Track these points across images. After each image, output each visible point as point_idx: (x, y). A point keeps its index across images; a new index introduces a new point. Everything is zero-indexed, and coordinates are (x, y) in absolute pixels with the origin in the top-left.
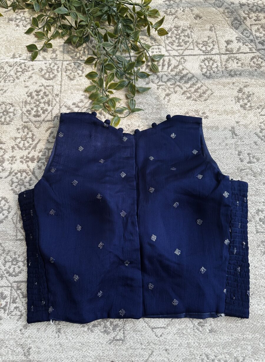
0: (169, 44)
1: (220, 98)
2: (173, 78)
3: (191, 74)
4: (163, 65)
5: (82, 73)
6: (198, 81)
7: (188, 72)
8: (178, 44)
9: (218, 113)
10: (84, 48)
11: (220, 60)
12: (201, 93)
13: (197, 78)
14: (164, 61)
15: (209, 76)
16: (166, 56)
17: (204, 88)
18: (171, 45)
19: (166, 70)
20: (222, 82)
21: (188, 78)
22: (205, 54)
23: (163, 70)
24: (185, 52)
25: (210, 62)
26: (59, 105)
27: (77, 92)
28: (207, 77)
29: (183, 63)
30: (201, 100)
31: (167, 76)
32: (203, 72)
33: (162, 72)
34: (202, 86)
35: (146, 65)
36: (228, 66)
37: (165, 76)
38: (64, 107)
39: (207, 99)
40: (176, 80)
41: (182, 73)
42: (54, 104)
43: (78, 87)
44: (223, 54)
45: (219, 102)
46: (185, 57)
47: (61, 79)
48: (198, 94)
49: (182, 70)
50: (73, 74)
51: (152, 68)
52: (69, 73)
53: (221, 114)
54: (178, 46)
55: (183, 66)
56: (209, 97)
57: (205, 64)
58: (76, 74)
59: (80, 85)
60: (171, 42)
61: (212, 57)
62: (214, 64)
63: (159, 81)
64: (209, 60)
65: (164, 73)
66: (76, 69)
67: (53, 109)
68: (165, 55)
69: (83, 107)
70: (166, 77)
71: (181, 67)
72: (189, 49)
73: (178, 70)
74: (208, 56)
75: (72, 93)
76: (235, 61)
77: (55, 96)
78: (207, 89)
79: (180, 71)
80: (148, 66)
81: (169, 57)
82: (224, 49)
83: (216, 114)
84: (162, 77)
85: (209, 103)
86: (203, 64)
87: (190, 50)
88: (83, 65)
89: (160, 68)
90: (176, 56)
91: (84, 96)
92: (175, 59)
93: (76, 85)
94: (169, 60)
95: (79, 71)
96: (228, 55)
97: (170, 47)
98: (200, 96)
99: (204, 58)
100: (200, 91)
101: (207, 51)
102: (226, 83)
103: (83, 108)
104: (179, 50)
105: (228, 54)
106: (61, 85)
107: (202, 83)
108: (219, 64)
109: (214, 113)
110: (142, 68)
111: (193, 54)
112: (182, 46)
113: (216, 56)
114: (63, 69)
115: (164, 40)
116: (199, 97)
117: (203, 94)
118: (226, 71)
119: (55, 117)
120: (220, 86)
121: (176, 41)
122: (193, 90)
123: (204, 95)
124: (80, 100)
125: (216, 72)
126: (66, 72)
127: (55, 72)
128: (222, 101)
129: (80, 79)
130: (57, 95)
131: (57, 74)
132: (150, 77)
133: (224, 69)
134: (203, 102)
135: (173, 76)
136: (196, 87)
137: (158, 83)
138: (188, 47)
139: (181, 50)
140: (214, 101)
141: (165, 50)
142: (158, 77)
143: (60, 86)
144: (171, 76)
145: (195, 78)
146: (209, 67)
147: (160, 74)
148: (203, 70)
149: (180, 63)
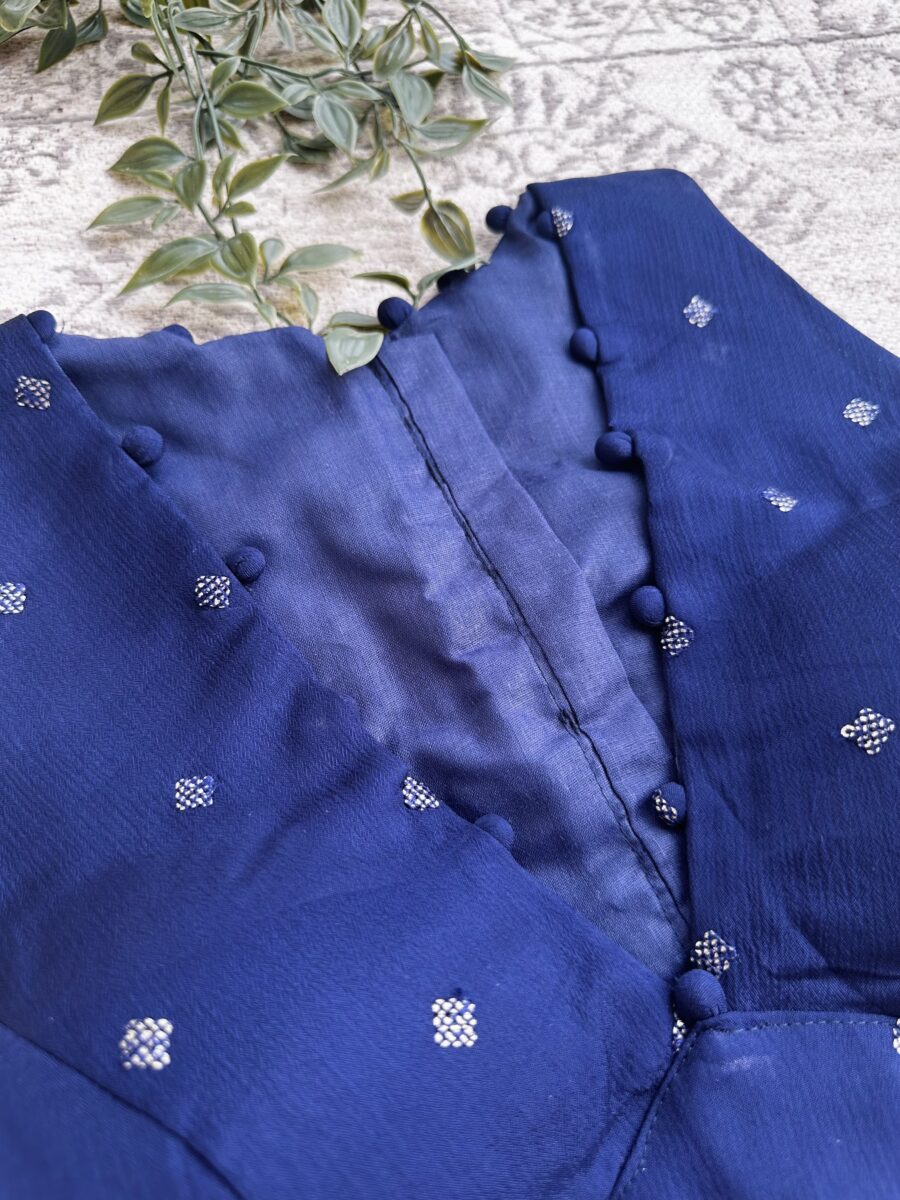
0: (527, 22)
1: (873, 219)
2: (589, 155)
3: (679, 133)
4: (520, 105)
5: (57, 169)
6: (727, 158)
7: (659, 122)
8: (574, 20)
9: (889, 293)
11: (805, 65)
12: (764, 206)
13: (715, 145)
14: (518, 84)
15: (776, 132)
16: (524, 65)
17: (770, 185)
18: (541, 24)
19: (539, 125)
20: (853, 150)
22: (721, 44)
23: (526, 125)
24: (617, 43)
25: (758, 75)
27: (27, 259)
28: (765, 136)
29: (622, 85)
30: (774, 238)
31: (551, 148)
32: (737, 117)
33: (518, 132)
34: (752, 177)
36: (853, 88)
37: (542, 149)
39: (805, 233)
41: (629, 131)
43: (33, 233)
44: (817, 41)
45: (870, 238)
46: (629, 64)
49: (626, 118)
54: (575, 26)
55: (627, 102)
56: (808, 221)
57: (737, 84)
58: (20, 173)
59: (45, 224)
60: (540, 17)
61: (765, 55)
62: (781, 81)
63: (510, 171)
64: (754, 66)
65: (531, 139)
66: (23, 151)
68: (519, 61)
70: (549, 154)
71: (614, 105)
72: (640, 32)
73: (605, 120)
74: (743, 54)
76: (879, 66)
78: (784, 185)
79: (617, 122)
81: (541, 69)
82: (811, 21)
83: (878, 297)
84: (524, 154)
85: (820, 251)
86: (726, 85)
87: (645, 36)
89: (506, 119)
90: (579, 60)
91: (67, 275)
92: (579, 75)
93: (17, 225)
94: (548, 80)
95: (37, 159)
96: (841, 42)
97: (538, 32)
99: (727, 62)
101: (730, 31)
102: (875, 155)
104: (588, 37)
105: (837, 38)
107: (753, 165)
108: (810, 83)
109: (866, 296)
111: (662, 47)
112: (597, 24)
113: (782, 48)
115: (498, 11)
116: (757, 227)
117: (770, 209)
118: (855, 104)
120: (849, 170)
121: (560, 9)
123: (783, 214)
124: (43, 293)
125: (804, 116)
128: (885, 234)
129: (44, 196)
133: (840, 99)
135: (588, 148)
136: (726, 182)
137: (510, 179)
138: (629, 24)
139: (599, 36)
140: (843, 240)
141: (516, 45)
142: (503, 155)
144: (575, 145)
145: (702, 145)
146: (761, 96)
147: (514, 145)
148: (737, 110)
149: (609, 89)
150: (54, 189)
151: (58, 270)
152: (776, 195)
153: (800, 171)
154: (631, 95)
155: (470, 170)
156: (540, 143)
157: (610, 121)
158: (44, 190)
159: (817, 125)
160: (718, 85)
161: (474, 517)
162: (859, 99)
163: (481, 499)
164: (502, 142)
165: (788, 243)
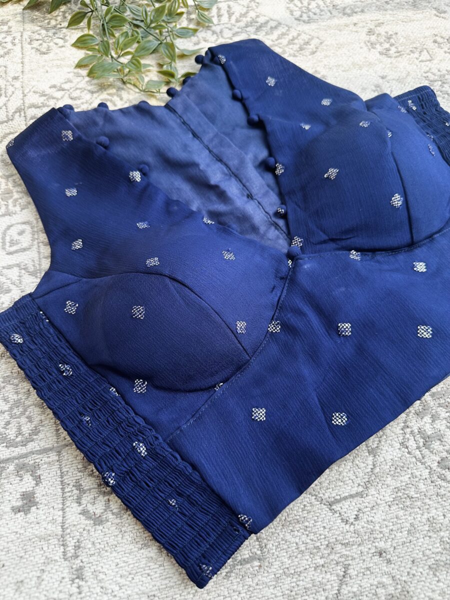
1: (339, 46)
2: (243, 31)
3: (274, 22)
4: (219, 16)
5: (64, 42)
6: (291, 29)
7: (268, 19)
9: (343, 69)
10: (64, 12)
12: (302, 44)
13: (287, 26)
14: (219, 9)
15: (308, 20)
17: (305, 37)
19: (226, 22)
20: (334, 24)
21: (271, 28)
23: (222, 22)
26: (21, 92)
27: (58, 70)
28: (304, 21)
29: (255, 7)
30: (305, 54)
31: (230, 29)
32: (294, 16)
33: (219, 24)
34: (299, 35)
35: (187, 19)
36: (336, 4)
37: (227, 30)
38: (31, 93)
39: (316, 52)
40: (249, 33)
41: (257, 22)
42: (10, 93)
43: (59, 62)
45: (338, 52)
47: (22, 54)
48: (296, 47)
49: (256, 18)
50: (45, 45)
51: (199, 20)
52: (38, 44)
53: (348, 70)
55: (256, 13)
56: (317, 48)
57: (295, 5)
58: (51, 44)
59: (62, 60)
62: (310, 4)
63: (217, 37)
65: (223, 27)
66: (51, 37)
67: (9, 100)
69: (73, 89)
70: (229, 31)
71: (252, 14)
73: (249, 19)
75: (47, 72)
77: (10, 80)
78: (310, 37)
79: (253, 19)
80: (190, 20)
81: (227, 3)
83: (339, 70)
84: (221, 32)
86: (291, 5)
88: (65, 30)
89: (215, 20)
91: (72, 74)
92: (240, 5)
93: (53, 60)
94: (229, 7)
95: (57, 39)
98: (301, 49)
100: (300, 41)
102: (342, 26)
103: (74, 91)
106: (22, 63)
107: (299, 31)
109: (335, 70)
110: (180, 24)
114: (24, 40)
116: (299, 51)
117: (304, 44)
118: (336, 9)
119: (16, 112)
120: (333, 31)
122: (284, 41)
125: (318, 14)
126: (30, 43)
127: (9, 46)
129: (61, 51)
130: (16, 78)
131: (12, 48)
132: (198, 34)
133: (331, 8)
134: (310, 57)
135: (243, 29)
136: (290, 37)
137: (217, 40)
140: (328, 53)
142: (214, 32)
143: (22, 65)
144: (238, 28)
145: (282, 26)
146: (304, 8)
147: (217, 29)
148: (295, 13)
149: (250, 9)
150: (63, 49)
151: (69, 73)
152: (307, 40)
153: (315, 32)
154: (258, 10)
155: (203, 38)
156: (227, 28)
157: (251, 19)
158: (60, 49)
159: (323, 17)
160: (288, 5)
161: (211, 147)
162: (338, 7)
163: (211, 140)
164: (214, 28)
165: (310, 55)
